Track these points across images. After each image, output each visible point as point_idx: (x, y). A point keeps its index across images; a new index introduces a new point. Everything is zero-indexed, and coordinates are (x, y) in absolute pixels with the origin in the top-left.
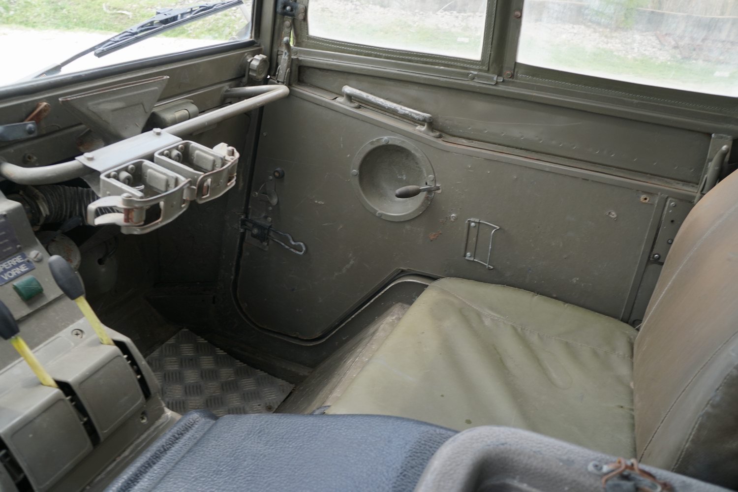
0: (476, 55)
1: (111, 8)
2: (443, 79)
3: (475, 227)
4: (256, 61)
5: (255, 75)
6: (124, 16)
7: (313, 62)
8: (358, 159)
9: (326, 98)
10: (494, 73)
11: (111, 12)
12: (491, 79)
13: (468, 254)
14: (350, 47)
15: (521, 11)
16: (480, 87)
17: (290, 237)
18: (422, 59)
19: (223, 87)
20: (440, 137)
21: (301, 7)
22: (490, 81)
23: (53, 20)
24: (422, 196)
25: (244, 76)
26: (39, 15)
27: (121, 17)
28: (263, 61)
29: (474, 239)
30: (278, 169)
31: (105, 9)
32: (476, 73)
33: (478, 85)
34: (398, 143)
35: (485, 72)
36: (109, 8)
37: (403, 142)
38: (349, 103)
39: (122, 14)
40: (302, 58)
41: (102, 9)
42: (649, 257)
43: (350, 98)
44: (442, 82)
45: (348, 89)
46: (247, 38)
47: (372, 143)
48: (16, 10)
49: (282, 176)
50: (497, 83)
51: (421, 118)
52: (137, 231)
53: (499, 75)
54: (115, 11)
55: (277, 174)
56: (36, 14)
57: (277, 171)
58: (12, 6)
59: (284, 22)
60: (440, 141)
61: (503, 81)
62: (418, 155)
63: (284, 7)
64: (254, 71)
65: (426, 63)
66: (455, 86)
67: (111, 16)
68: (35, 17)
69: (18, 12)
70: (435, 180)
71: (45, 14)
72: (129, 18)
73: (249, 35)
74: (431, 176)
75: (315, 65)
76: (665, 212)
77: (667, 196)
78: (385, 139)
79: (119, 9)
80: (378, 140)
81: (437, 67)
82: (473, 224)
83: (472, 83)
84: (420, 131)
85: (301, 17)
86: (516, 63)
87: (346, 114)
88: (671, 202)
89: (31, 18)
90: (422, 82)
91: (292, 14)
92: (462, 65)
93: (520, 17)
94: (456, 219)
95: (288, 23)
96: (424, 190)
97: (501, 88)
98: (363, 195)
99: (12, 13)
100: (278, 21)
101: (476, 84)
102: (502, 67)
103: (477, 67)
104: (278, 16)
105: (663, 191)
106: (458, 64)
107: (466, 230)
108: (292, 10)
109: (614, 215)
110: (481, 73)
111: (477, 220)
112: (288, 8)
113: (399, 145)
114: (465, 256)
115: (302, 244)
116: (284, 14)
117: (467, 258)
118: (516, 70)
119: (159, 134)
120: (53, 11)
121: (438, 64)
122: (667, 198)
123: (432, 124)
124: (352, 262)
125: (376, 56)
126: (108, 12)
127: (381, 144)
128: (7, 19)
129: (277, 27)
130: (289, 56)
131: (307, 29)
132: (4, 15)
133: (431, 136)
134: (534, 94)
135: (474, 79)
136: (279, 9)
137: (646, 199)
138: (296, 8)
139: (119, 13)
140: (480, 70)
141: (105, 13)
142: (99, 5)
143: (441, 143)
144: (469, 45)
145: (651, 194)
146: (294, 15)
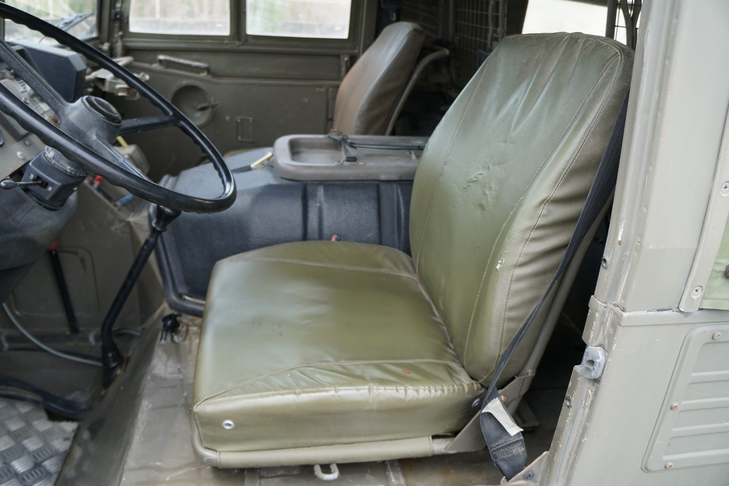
0: (227, 33)
4: (105, 47)
7: (135, 46)
9: (147, 66)
10: (237, 41)
13: (239, 137)
15: (246, 9)
16: (230, 49)
18: (198, 38)
20: (214, 77)
21: (125, 15)
22: (236, 45)
24: (210, 109)
29: (241, 129)
32: (228, 41)
37: (195, 83)
38: (160, 66)
40: (129, 44)
42: (327, 118)
43: (161, 62)
44: (211, 48)
45: (162, 57)
46: (94, 35)
47: (178, 86)
50: (239, 45)
51: (203, 67)
53: (239, 41)
59: (115, 24)
61: (242, 44)
62: (204, 88)
63: (116, 16)
65: (200, 40)
66: (217, 50)
70: (215, 101)
73: (95, 33)
74: (213, 99)
75: (136, 48)
76: (328, 94)
77: (328, 87)
78: (184, 83)
80: (180, 84)
81: (207, 41)
82: (239, 121)
83: (226, 47)
84: (203, 76)
85: (125, 21)
86: (246, 35)
87: (160, 72)
90: (200, 50)
92: (220, 39)
93: (245, 12)
94: (230, 119)
95: (118, 25)
96: (210, 106)
97: (241, 47)
100: (112, 24)
101: (228, 47)
102: (240, 37)
104: (112, 21)
105: (326, 85)
106: (218, 38)
107: (236, 125)
108: (120, 17)
110: (230, 42)
111: (241, 118)
112: (118, 16)
113: (193, 85)
114: (237, 139)
116: (116, 19)
117: (239, 140)
118: (247, 38)
123: (208, 70)
125: (172, 39)
127: (182, 86)
129: (111, 28)
130: (122, 43)
131: (129, 28)
133: (209, 78)
135: (227, 45)
136: (113, 16)
137: (319, 90)
138: (122, 16)
140: (230, 40)
143: (215, 80)
144: (222, 27)
145: (321, 86)
146: (120, 20)
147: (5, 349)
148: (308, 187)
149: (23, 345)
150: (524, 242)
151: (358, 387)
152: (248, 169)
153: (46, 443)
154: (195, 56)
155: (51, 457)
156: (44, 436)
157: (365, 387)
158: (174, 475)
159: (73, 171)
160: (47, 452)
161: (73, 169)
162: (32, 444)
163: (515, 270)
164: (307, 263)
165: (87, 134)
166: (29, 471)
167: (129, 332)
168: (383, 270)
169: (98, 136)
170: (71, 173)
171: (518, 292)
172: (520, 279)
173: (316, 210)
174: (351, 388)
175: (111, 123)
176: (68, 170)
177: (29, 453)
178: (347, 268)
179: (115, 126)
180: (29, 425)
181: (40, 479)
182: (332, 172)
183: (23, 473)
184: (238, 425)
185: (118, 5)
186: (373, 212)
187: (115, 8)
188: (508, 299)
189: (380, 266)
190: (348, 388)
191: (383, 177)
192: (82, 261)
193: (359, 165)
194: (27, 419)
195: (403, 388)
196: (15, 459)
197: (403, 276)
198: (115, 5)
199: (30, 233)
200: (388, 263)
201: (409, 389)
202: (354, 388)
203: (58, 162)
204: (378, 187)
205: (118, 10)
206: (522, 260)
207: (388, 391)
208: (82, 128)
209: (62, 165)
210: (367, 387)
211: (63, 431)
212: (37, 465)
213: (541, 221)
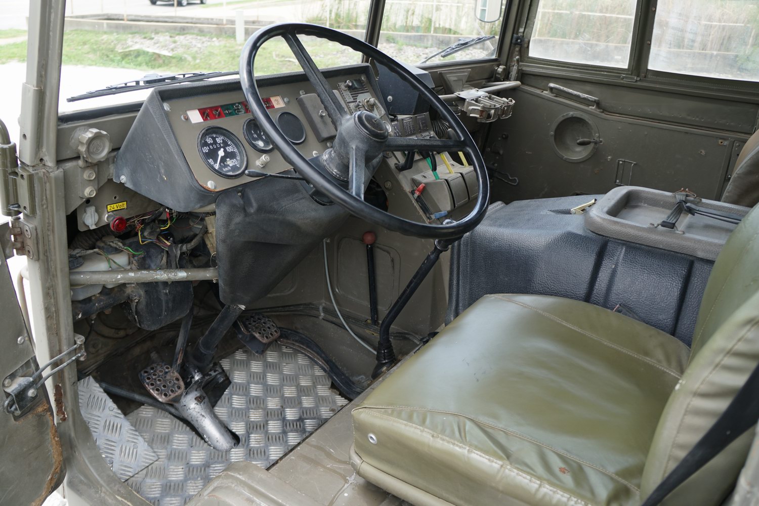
0: (625, 66)
1: (280, 56)
2: (605, 79)
3: (622, 164)
4: (500, 69)
5: (499, 76)
6: (291, 63)
7: (530, 71)
8: (554, 126)
9: (538, 91)
10: (635, 75)
11: (280, 59)
12: (633, 79)
13: (618, 181)
14: (553, 62)
15: (651, 41)
16: (626, 83)
17: (509, 175)
18: (594, 69)
19: (482, 82)
20: (603, 112)
21: (526, 40)
22: (633, 80)
23: (230, 66)
24: (592, 145)
25: (492, 77)
26: (220, 62)
27: (288, 63)
28: (504, 69)
29: (621, 172)
30: (505, 133)
31: (274, 57)
32: (624, 75)
33: (625, 82)
34: (578, 116)
35: (630, 75)
36: (277, 56)
37: (582, 115)
38: (551, 94)
39: (290, 61)
40: (524, 69)
41: (272, 57)
42: (725, 177)
43: (551, 89)
44: (606, 81)
45: (552, 85)
46: (494, 57)
47: (563, 116)
48: (201, 59)
49: (507, 137)
50: (636, 81)
51: (593, 100)
52: (484, 121)
53: (638, 76)
54: (283, 59)
55: (504, 136)
56: (217, 62)
57: (505, 135)
58: (199, 55)
59: (515, 48)
60: (603, 114)
61: (640, 80)
62: (590, 122)
63: (517, 40)
64: (499, 74)
65: (596, 71)
66: (612, 83)
67: (281, 63)
68: (216, 64)
69: (203, 60)
70: (599, 137)
71: (225, 61)
72: (295, 65)
73: (495, 55)
74: (597, 135)
75: (531, 73)
76: (733, 150)
77: (734, 140)
78: (571, 113)
79: (287, 57)
80: (567, 115)
81: (602, 73)
82: (621, 162)
83: (622, 81)
84: (592, 109)
85: (526, 45)
86: (647, 70)
87: (549, 100)
88: (737, 143)
89: (213, 64)
90: (594, 81)
91: (521, 44)
92: (617, 71)
93: (650, 45)
94: (611, 160)
95: (517, 49)
96: (593, 142)
97: (639, 83)
98: (557, 148)
99: (198, 61)
100: (512, 48)
101: (624, 81)
102: (639, 72)
103: (626, 73)
104: (512, 45)
105: (731, 138)
106: (615, 71)
107: (616, 166)
108: (521, 42)
109: (703, 152)
110: (627, 76)
111: (623, 160)
112: (519, 41)
113: (579, 117)
114: (616, 182)
115: (516, 178)
116: (516, 44)
117: (617, 183)
118: (647, 73)
119: (478, 91)
120: (231, 59)
121: (603, 71)
122: (734, 141)
123: (598, 104)
124: (546, 190)
125: (568, 67)
126: (277, 59)
127: (568, 117)
128: (195, 65)
129: (511, 52)
130: (518, 67)
131: (528, 53)
132: (192, 63)
133: (598, 112)
134: (658, 86)
135: (623, 79)
136: (514, 41)
137: (722, 143)
138: (524, 41)
139: (287, 61)
140: (626, 74)
141: (275, 60)
142: (269, 53)
143: (603, 115)
144: (621, 60)
145: (725, 139)
146: (521, 45)
147: (321, 318)
148: (610, 244)
149: (334, 319)
150: (712, 367)
151: (491, 458)
152: (568, 212)
153: (317, 407)
154: (588, 87)
155: (314, 418)
156: (320, 400)
157: (498, 462)
158: (336, 466)
159: (339, 175)
160: (313, 413)
161: (338, 173)
162: (307, 402)
163: (694, 399)
164: (564, 323)
165: (350, 144)
166: (293, 421)
167: (411, 338)
168: (647, 359)
169: (357, 148)
170: (336, 176)
171: (692, 429)
172: (698, 412)
173: (609, 271)
174: (484, 455)
175: (371, 138)
176: (334, 173)
177: (301, 408)
178: (606, 343)
179: (375, 140)
180: (314, 386)
181: (296, 431)
182: (640, 233)
183: (288, 420)
184: (380, 443)
185: (521, 30)
186: (676, 293)
187: (517, 33)
188: (678, 432)
189: (646, 354)
190: (482, 454)
191: (700, 254)
192: (393, 261)
193: (676, 233)
194: (315, 381)
195: (538, 482)
196: (290, 408)
197: (670, 374)
198: (518, 29)
199: (291, 218)
200: (659, 354)
201: (544, 487)
202: (487, 457)
203: (328, 164)
204: (691, 265)
205: (520, 34)
206: (704, 388)
207: (520, 477)
208: (347, 139)
209: (330, 167)
210: (501, 463)
211: (334, 402)
212: (301, 420)
213: (741, 347)
